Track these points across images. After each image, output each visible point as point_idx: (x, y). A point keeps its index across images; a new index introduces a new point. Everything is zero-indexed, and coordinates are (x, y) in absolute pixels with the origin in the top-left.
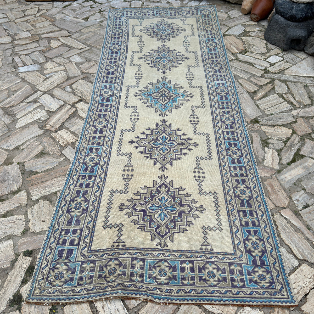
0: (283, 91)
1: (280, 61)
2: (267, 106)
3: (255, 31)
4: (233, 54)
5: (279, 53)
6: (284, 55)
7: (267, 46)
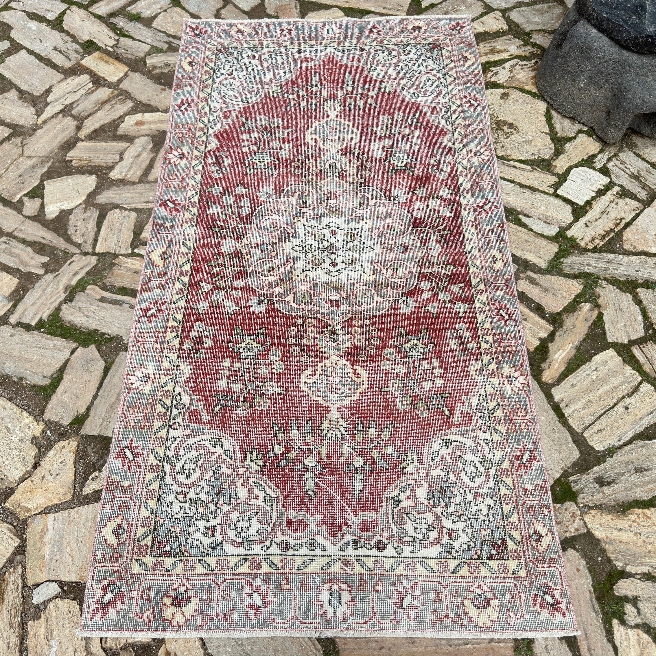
0: (629, 329)
1: (600, 193)
2: (590, 410)
5: (594, 156)
6: (609, 160)
7: (551, 126)
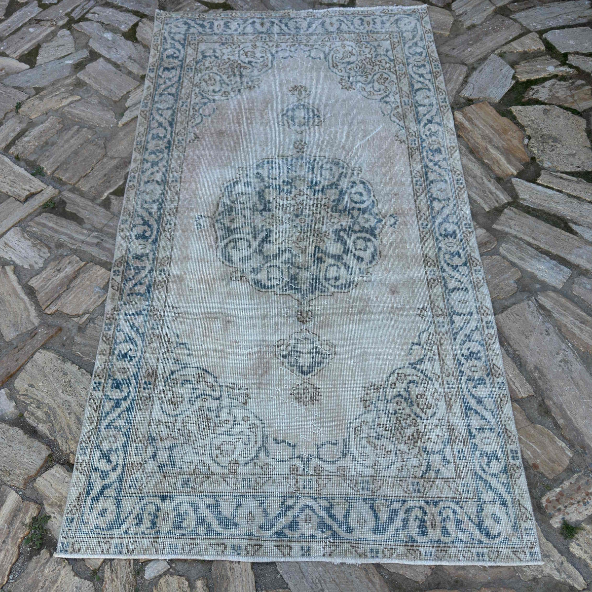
3: (545, 79)
4: (502, 181)
